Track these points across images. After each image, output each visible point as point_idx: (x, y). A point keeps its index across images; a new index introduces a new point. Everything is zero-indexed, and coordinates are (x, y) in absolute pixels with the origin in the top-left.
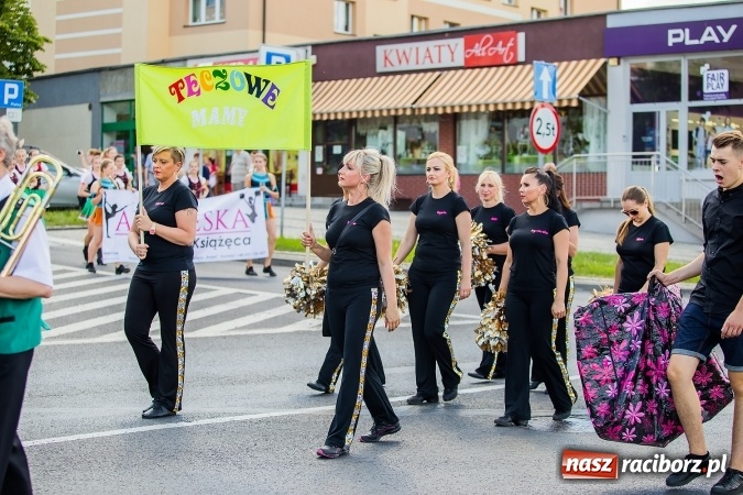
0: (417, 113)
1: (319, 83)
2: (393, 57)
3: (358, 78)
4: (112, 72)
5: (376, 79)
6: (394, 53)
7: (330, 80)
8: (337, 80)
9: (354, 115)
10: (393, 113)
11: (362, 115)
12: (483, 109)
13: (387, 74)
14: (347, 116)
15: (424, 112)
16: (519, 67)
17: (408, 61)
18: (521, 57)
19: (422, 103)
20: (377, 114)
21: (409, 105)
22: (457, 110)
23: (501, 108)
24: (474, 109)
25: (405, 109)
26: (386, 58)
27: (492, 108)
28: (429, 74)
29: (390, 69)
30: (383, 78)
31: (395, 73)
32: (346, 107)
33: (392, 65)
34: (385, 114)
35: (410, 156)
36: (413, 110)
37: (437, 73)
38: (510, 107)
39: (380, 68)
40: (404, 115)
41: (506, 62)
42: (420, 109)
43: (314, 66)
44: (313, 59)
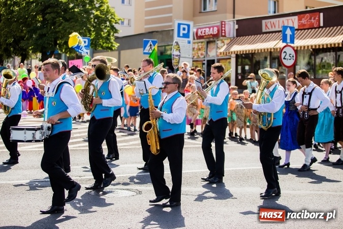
0: (276, 50)
1: (239, 38)
2: (269, 25)
3: (254, 35)
4: (157, 33)
5: (262, 35)
6: (269, 23)
7: (243, 36)
8: (246, 36)
13: (266, 33)
16: (321, 29)
17: (275, 27)
18: (322, 24)
21: (272, 47)
23: (314, 47)
25: (271, 49)
26: (266, 26)
29: (268, 30)
30: (265, 35)
33: (268, 29)
36: (274, 49)
38: (317, 47)
39: (264, 30)
41: (315, 26)
43: (237, 30)
44: (236, 27)
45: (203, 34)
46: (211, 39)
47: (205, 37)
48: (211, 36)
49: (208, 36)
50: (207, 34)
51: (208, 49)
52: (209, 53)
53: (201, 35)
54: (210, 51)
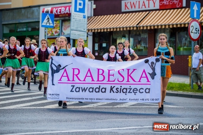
0: (139, 29)
1: (97, 17)
2: (129, 6)
3: (113, 14)
4: (7, 11)
5: (121, 15)
7: (101, 15)
8: (104, 15)
9: (112, 30)
10: (128, 29)
11: (115, 30)
12: (167, 27)
13: (126, 13)
14: (109, 30)
15: (142, 28)
16: (183, 9)
18: (184, 5)
19: (141, 25)
20: (121, 29)
21: (135, 25)
22: (156, 27)
23: (175, 26)
24: (163, 27)
25: (133, 27)
26: (126, 6)
27: (171, 27)
28: (144, 13)
29: (127, 10)
30: (124, 14)
31: (129, 12)
32: (108, 27)
34: (125, 29)
35: (136, 48)
36: (137, 27)
37: (148, 12)
38: (179, 26)
39: (123, 10)
40: (133, 30)
41: (178, 7)
42: (140, 27)
44: (94, 6)
45: (59, 13)
46: (67, 18)
47: (60, 16)
48: (67, 15)
49: (64, 15)
50: (62, 13)
51: (63, 27)
52: (63, 31)
53: (56, 13)
54: (65, 29)
